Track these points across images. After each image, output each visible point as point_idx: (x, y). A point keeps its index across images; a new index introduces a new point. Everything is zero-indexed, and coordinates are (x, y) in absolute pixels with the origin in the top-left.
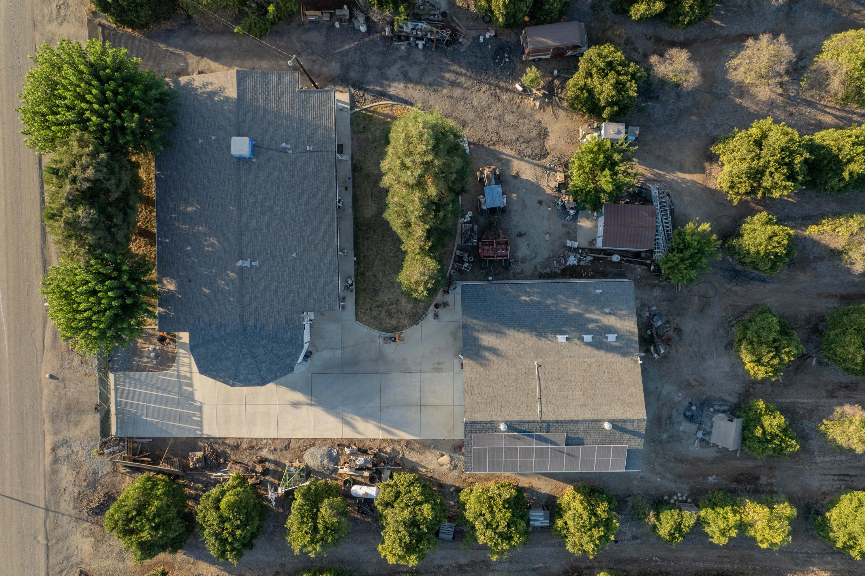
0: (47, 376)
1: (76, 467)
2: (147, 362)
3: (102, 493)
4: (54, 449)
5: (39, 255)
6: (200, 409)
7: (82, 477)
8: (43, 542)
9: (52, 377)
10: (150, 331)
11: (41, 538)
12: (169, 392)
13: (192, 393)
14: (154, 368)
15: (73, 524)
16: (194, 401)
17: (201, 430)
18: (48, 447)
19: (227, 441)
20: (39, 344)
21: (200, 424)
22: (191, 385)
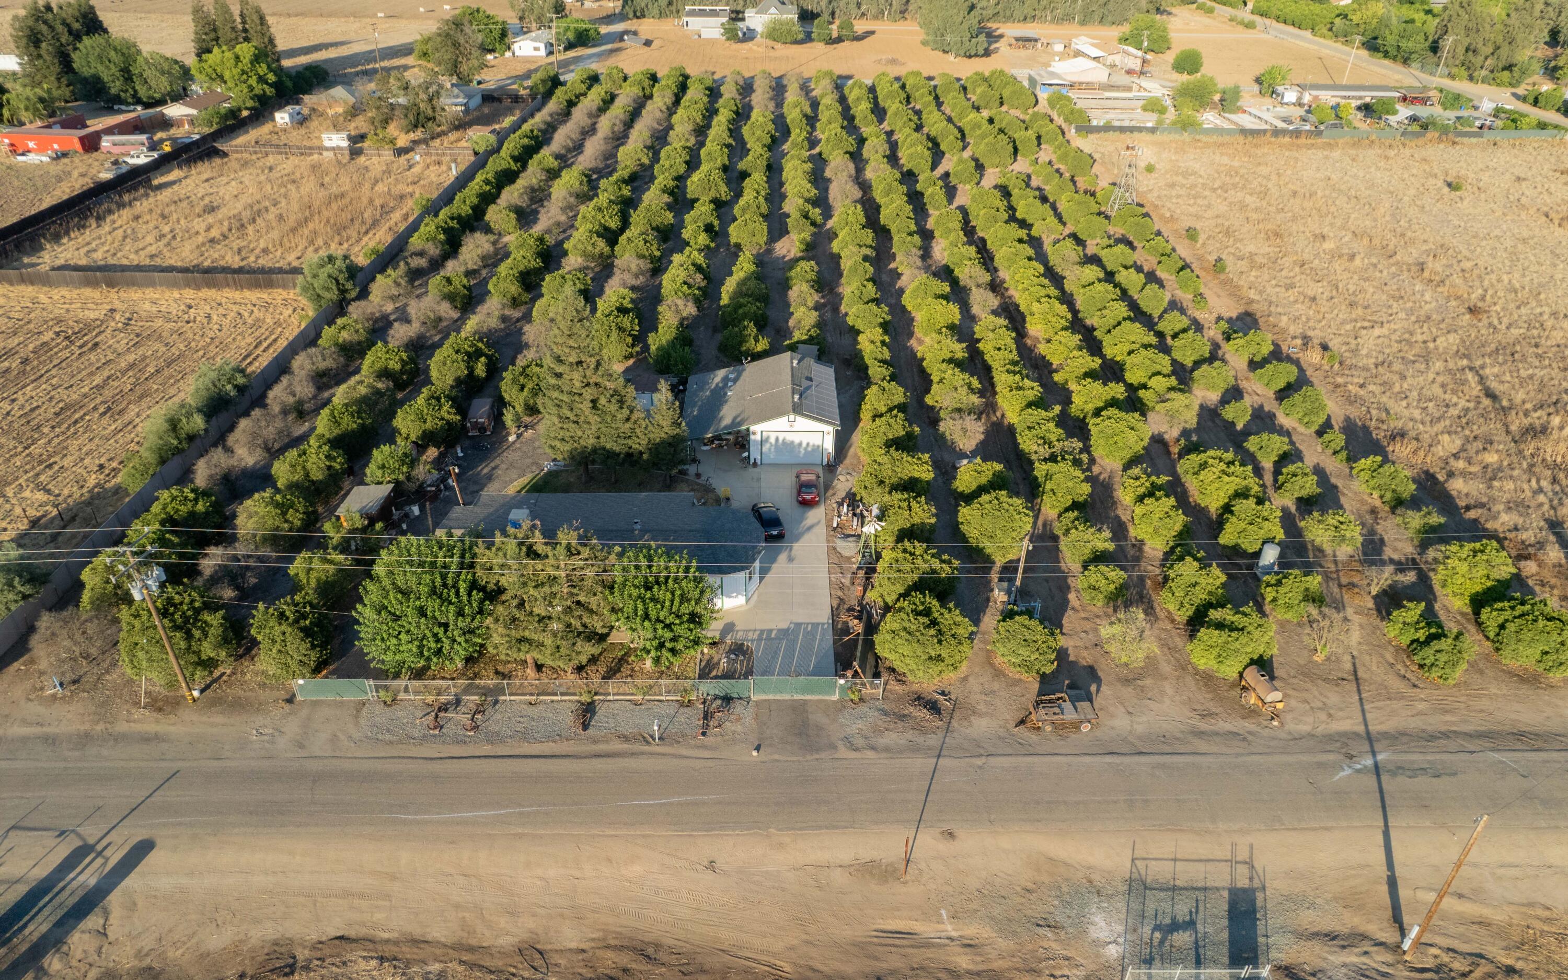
0: (755, 753)
1: (878, 731)
2: (742, 665)
3: (911, 709)
4: (857, 750)
5: (587, 760)
6: (798, 625)
7: (892, 726)
8: (983, 759)
9: (758, 748)
10: (703, 664)
11: (979, 762)
12: (779, 649)
13: (779, 630)
14: (749, 661)
15: (955, 734)
16: (788, 629)
17: (823, 624)
18: (853, 755)
19: (835, 605)
20: (710, 763)
21: (815, 625)
22: (770, 631)
